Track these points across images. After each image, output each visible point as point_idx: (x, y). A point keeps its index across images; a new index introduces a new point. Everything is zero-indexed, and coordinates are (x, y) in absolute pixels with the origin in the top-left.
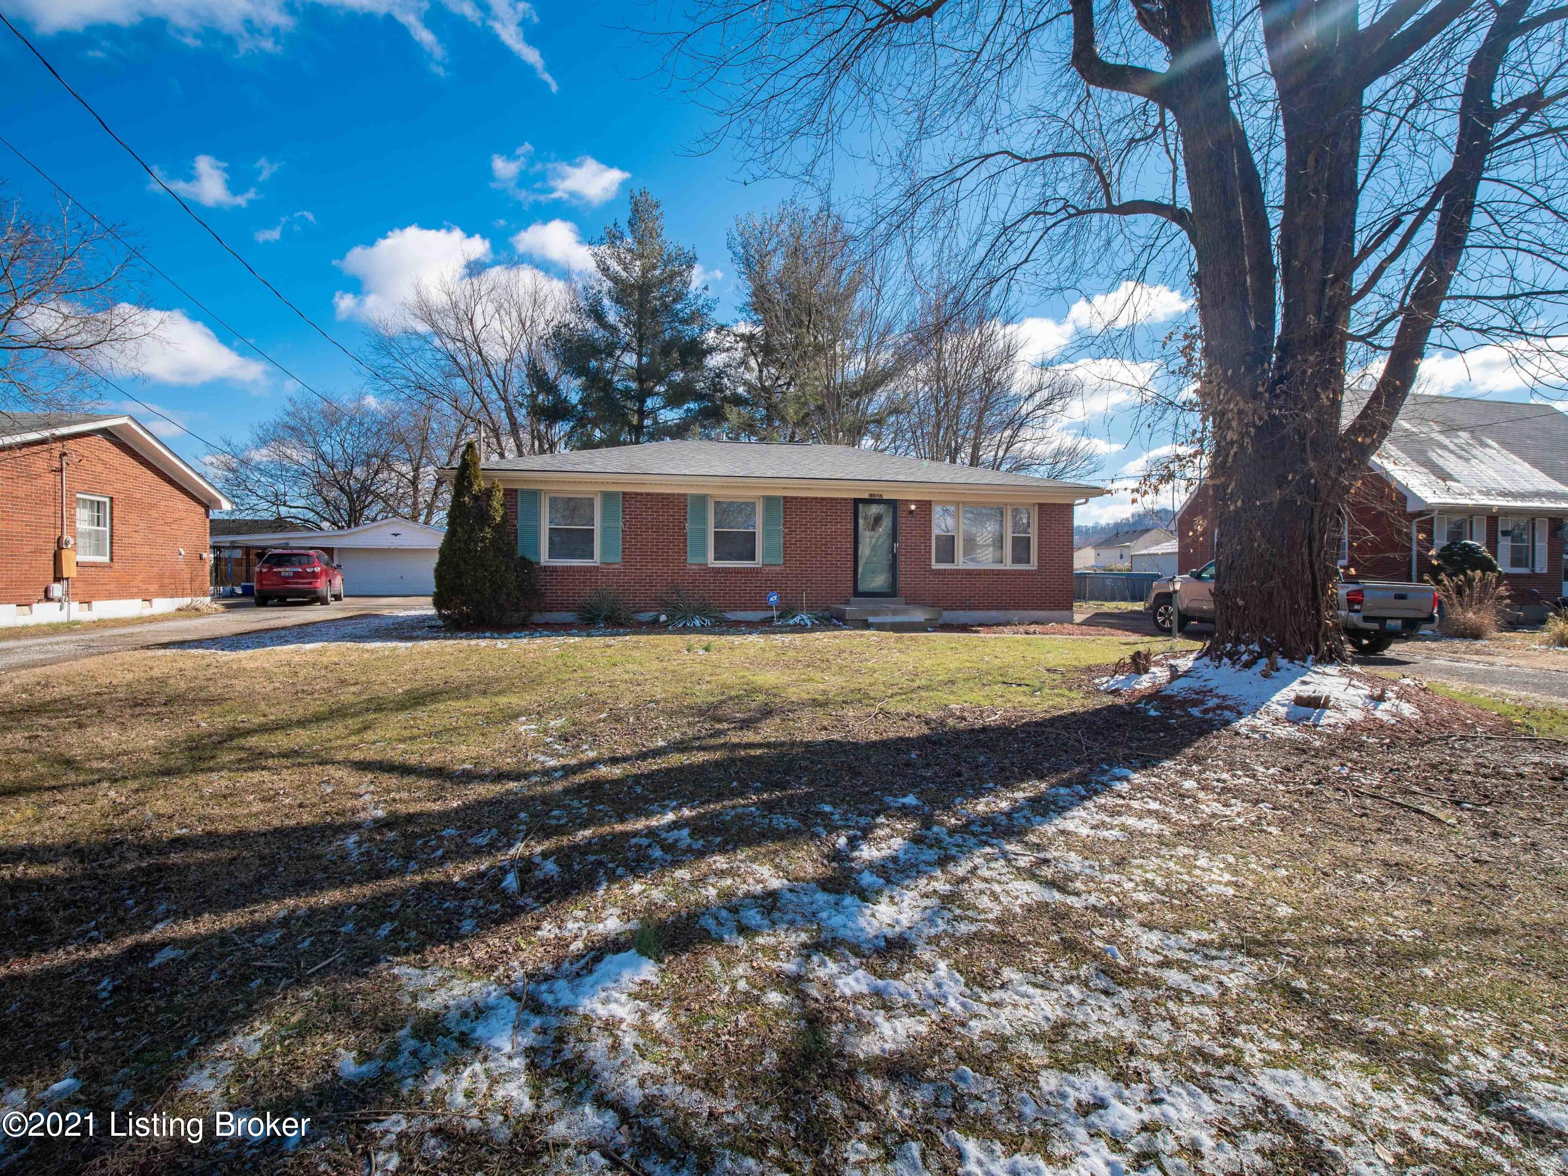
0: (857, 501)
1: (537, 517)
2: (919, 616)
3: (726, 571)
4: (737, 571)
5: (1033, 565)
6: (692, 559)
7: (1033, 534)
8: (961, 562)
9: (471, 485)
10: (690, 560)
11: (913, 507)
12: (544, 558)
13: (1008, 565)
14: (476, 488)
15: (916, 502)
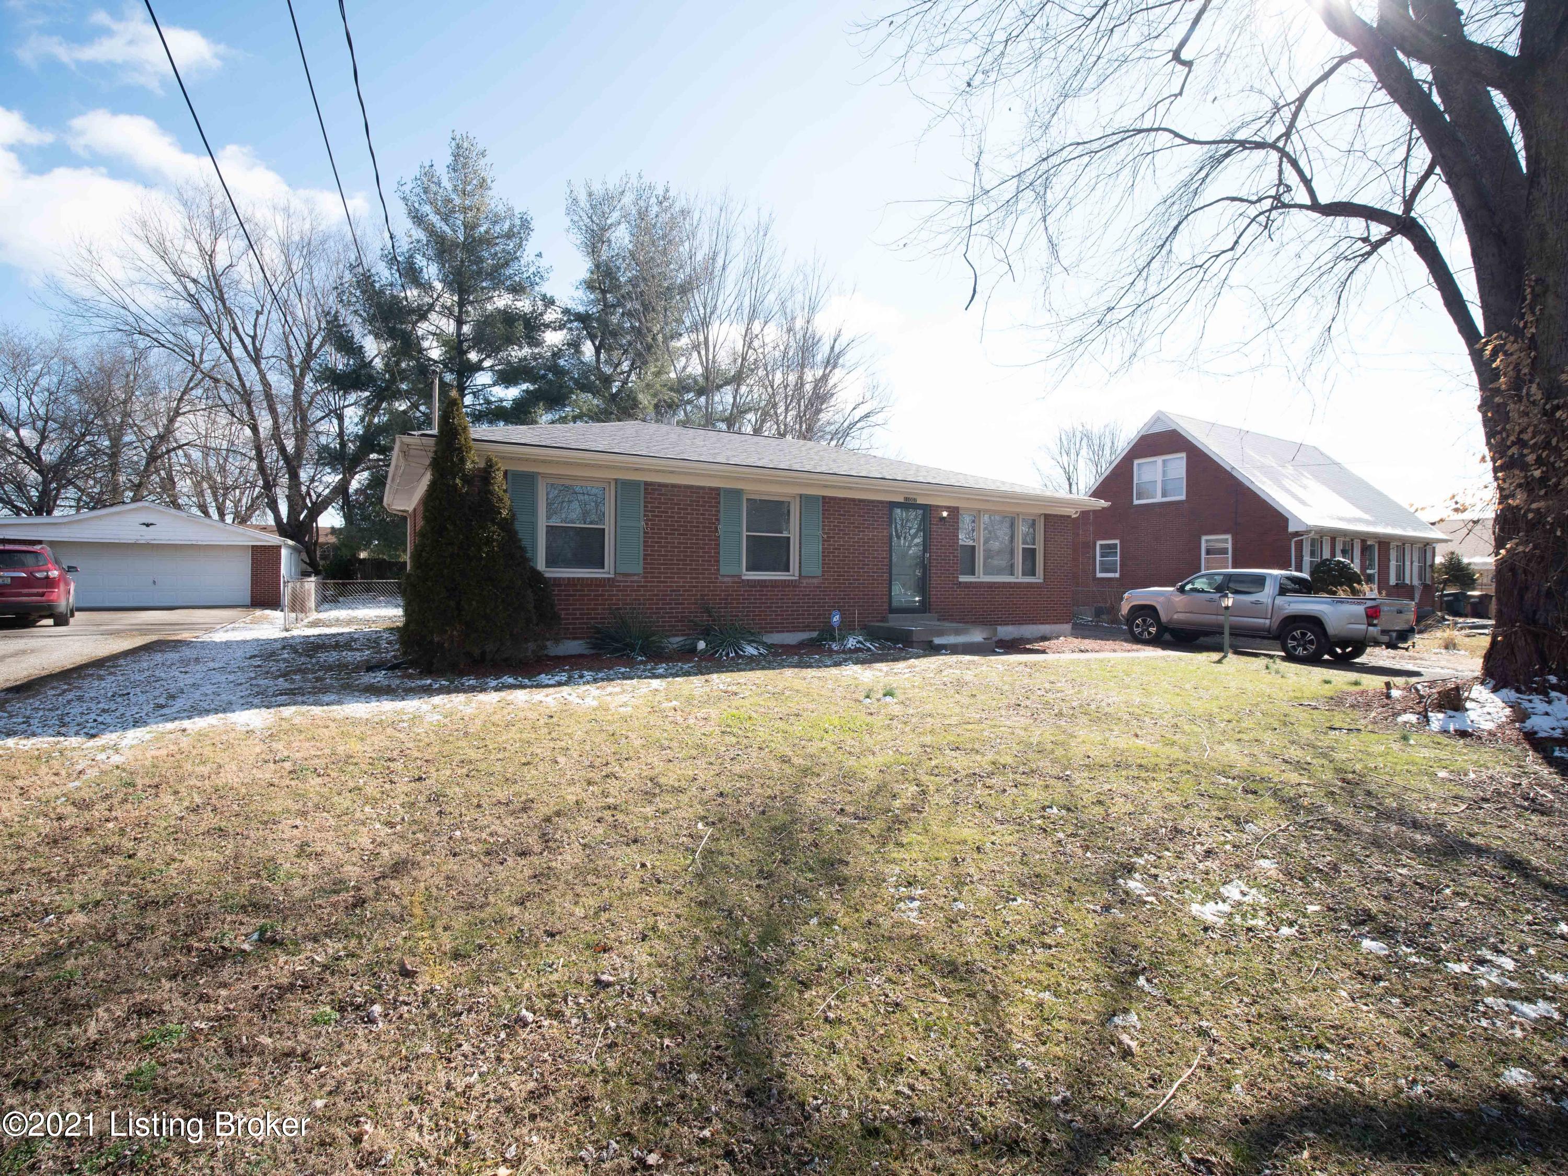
0: (893, 505)
1: (534, 512)
2: (977, 636)
3: (762, 584)
4: (774, 584)
5: (1038, 579)
6: (726, 569)
7: (1040, 547)
8: (981, 577)
9: (462, 461)
10: (723, 571)
11: (945, 514)
12: (541, 565)
13: (1019, 578)
14: (469, 465)
15: (947, 508)
